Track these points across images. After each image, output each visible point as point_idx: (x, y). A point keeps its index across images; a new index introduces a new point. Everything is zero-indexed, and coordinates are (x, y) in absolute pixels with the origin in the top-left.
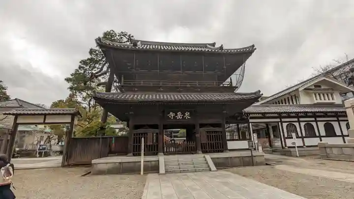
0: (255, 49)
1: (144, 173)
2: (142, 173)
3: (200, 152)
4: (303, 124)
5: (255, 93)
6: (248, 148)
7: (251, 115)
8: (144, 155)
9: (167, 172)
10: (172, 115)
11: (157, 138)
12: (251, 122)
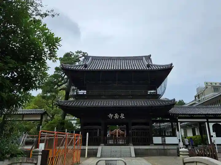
0: (173, 66)
1: (87, 157)
2: (86, 156)
3: (131, 144)
5: (171, 101)
6: (161, 143)
8: (88, 145)
9: (101, 156)
10: (111, 115)
11: (100, 132)
12: (179, 122)
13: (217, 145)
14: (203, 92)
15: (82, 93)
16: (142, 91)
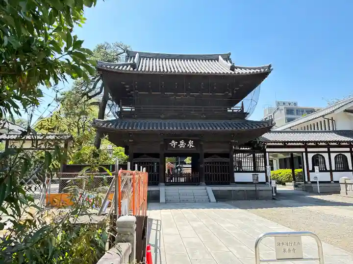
0: (272, 70)
3: (204, 183)
4: (333, 155)
7: (269, 144)
9: (167, 202)
10: (174, 143)
11: (158, 167)
12: (267, 152)
13: (320, 182)
14: (272, 114)
15: (130, 110)
16: (221, 108)
